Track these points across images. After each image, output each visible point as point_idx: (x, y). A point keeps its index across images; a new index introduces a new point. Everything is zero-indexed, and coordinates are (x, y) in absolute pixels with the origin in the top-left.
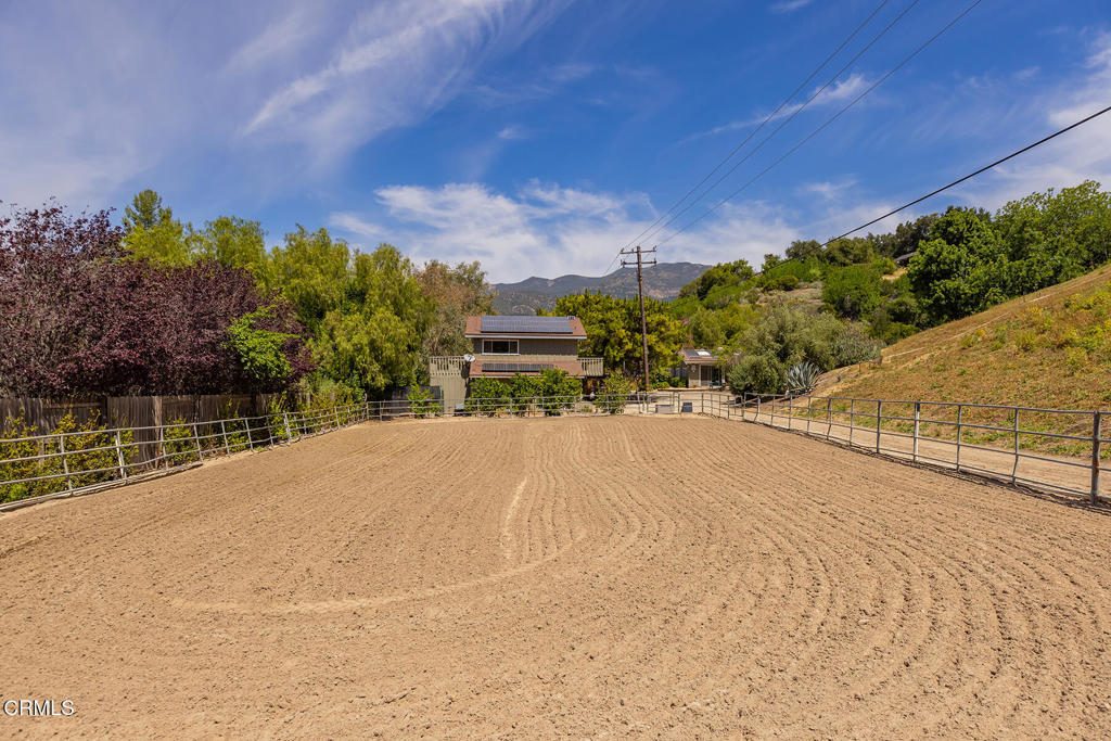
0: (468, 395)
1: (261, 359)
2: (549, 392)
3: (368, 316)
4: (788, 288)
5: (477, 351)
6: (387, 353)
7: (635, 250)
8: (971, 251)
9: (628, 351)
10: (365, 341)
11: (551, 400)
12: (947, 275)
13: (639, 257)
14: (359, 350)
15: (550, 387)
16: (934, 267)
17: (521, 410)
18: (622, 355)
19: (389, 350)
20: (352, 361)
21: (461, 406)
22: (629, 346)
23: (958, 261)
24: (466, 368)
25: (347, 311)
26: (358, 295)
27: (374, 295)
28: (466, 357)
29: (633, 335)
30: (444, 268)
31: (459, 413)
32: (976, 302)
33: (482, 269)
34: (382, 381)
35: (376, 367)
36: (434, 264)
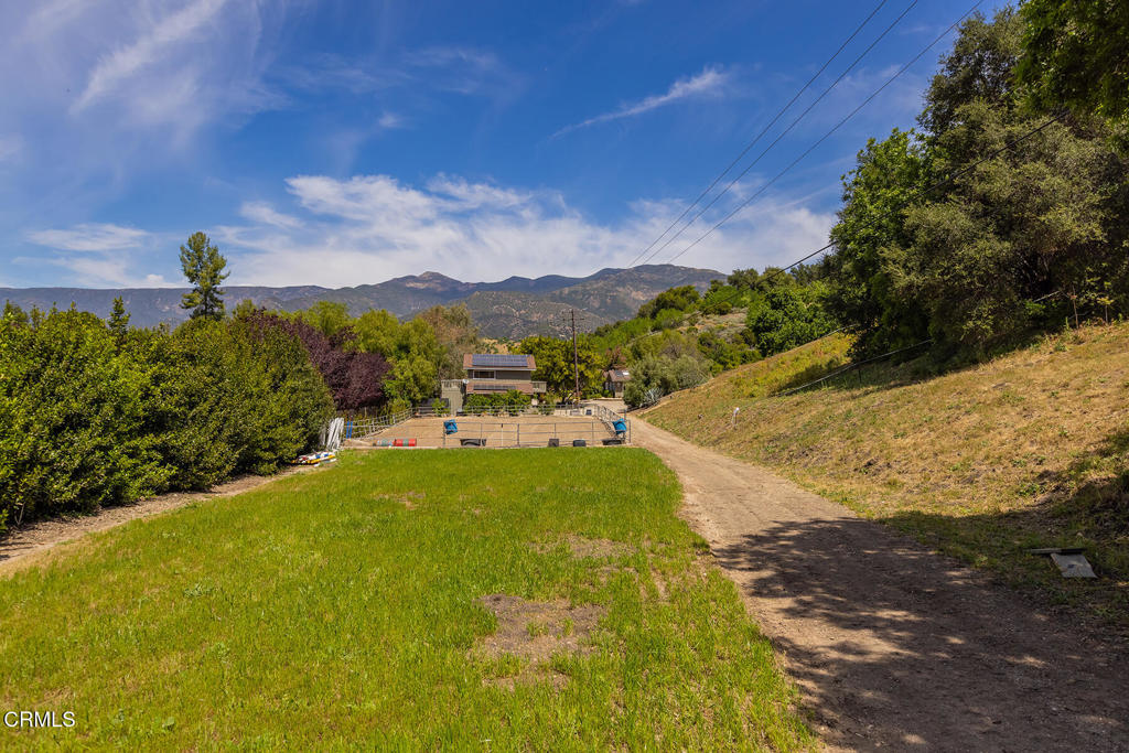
0: (464, 404)
2: (511, 403)
3: (412, 361)
4: (722, 313)
5: (470, 377)
6: (422, 382)
8: (786, 314)
9: (566, 376)
10: (411, 375)
11: (513, 407)
12: (769, 329)
14: (408, 380)
15: (512, 400)
16: (761, 324)
17: (496, 413)
18: (562, 378)
19: (424, 380)
21: (460, 410)
23: (776, 321)
24: (463, 388)
25: (399, 358)
26: (404, 348)
27: (414, 349)
28: (464, 381)
29: (569, 365)
31: (459, 414)
32: (781, 348)
34: (419, 396)
35: (416, 389)
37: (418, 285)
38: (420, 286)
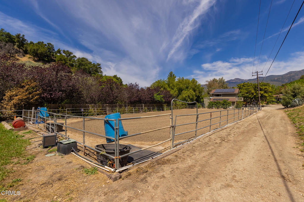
1: (158, 99)
3: (188, 91)
5: (213, 96)
7: (256, 72)
9: (255, 95)
11: (224, 106)
13: (257, 74)
15: (223, 103)
18: (253, 96)
20: (185, 98)
22: (255, 94)
24: (210, 100)
25: (185, 90)
26: (187, 88)
27: (190, 87)
29: (256, 92)
30: (216, 80)
33: (224, 78)
36: (214, 79)
37: (233, 81)
38: (234, 81)
